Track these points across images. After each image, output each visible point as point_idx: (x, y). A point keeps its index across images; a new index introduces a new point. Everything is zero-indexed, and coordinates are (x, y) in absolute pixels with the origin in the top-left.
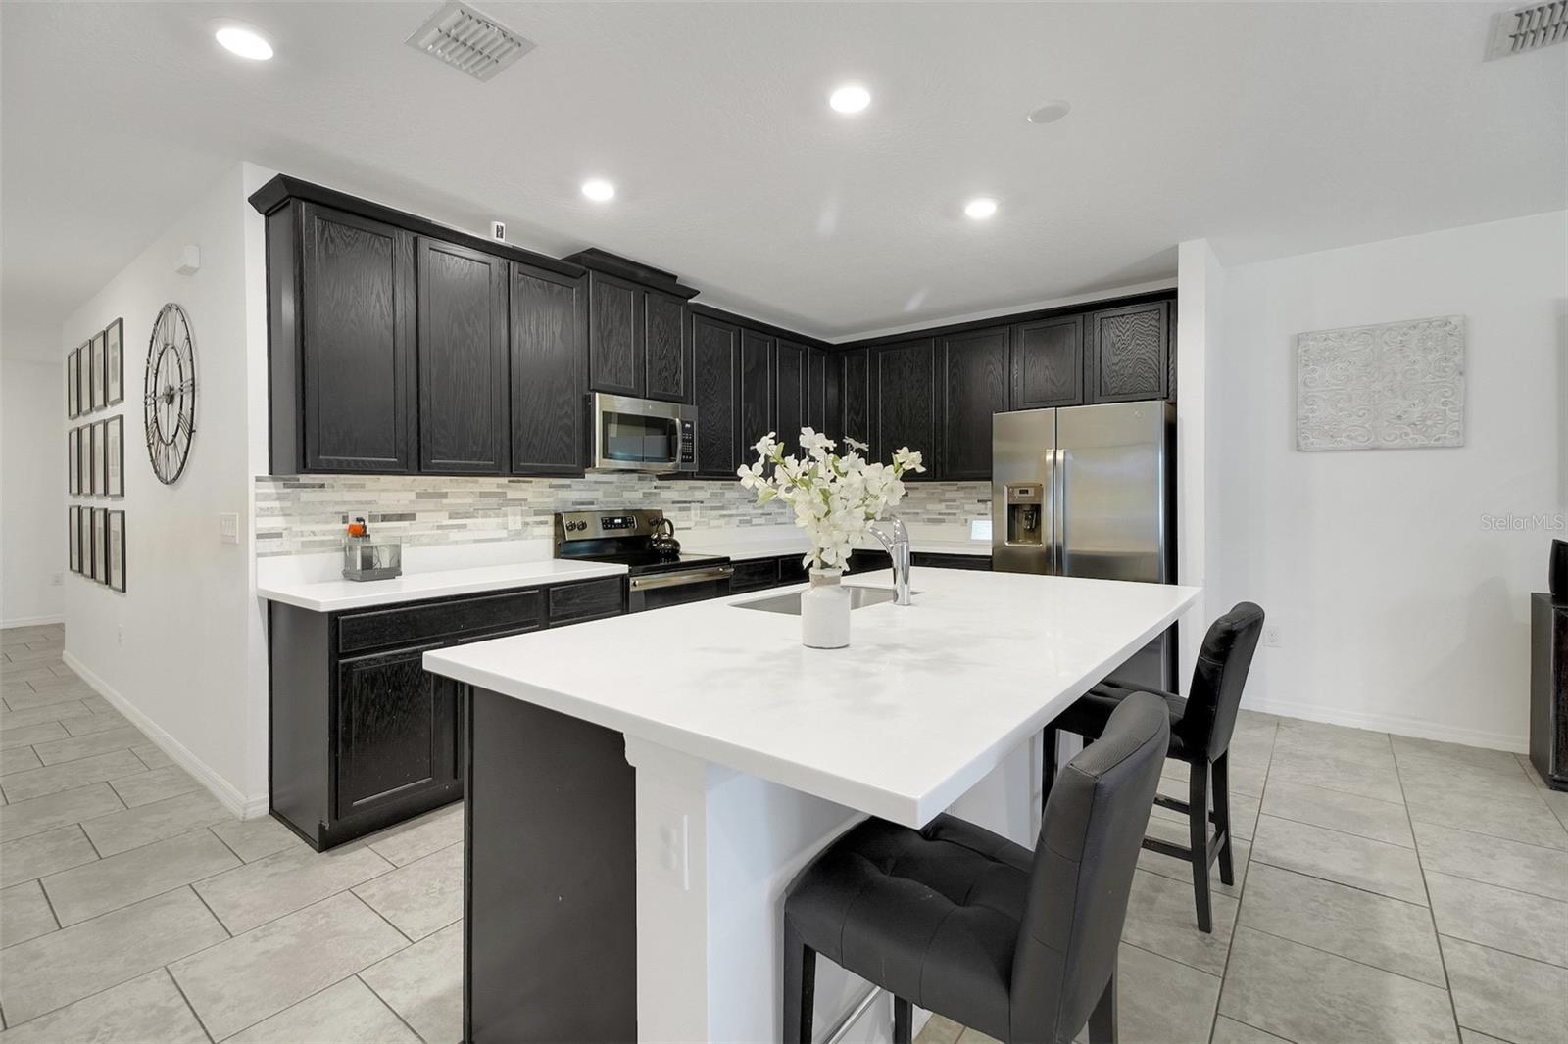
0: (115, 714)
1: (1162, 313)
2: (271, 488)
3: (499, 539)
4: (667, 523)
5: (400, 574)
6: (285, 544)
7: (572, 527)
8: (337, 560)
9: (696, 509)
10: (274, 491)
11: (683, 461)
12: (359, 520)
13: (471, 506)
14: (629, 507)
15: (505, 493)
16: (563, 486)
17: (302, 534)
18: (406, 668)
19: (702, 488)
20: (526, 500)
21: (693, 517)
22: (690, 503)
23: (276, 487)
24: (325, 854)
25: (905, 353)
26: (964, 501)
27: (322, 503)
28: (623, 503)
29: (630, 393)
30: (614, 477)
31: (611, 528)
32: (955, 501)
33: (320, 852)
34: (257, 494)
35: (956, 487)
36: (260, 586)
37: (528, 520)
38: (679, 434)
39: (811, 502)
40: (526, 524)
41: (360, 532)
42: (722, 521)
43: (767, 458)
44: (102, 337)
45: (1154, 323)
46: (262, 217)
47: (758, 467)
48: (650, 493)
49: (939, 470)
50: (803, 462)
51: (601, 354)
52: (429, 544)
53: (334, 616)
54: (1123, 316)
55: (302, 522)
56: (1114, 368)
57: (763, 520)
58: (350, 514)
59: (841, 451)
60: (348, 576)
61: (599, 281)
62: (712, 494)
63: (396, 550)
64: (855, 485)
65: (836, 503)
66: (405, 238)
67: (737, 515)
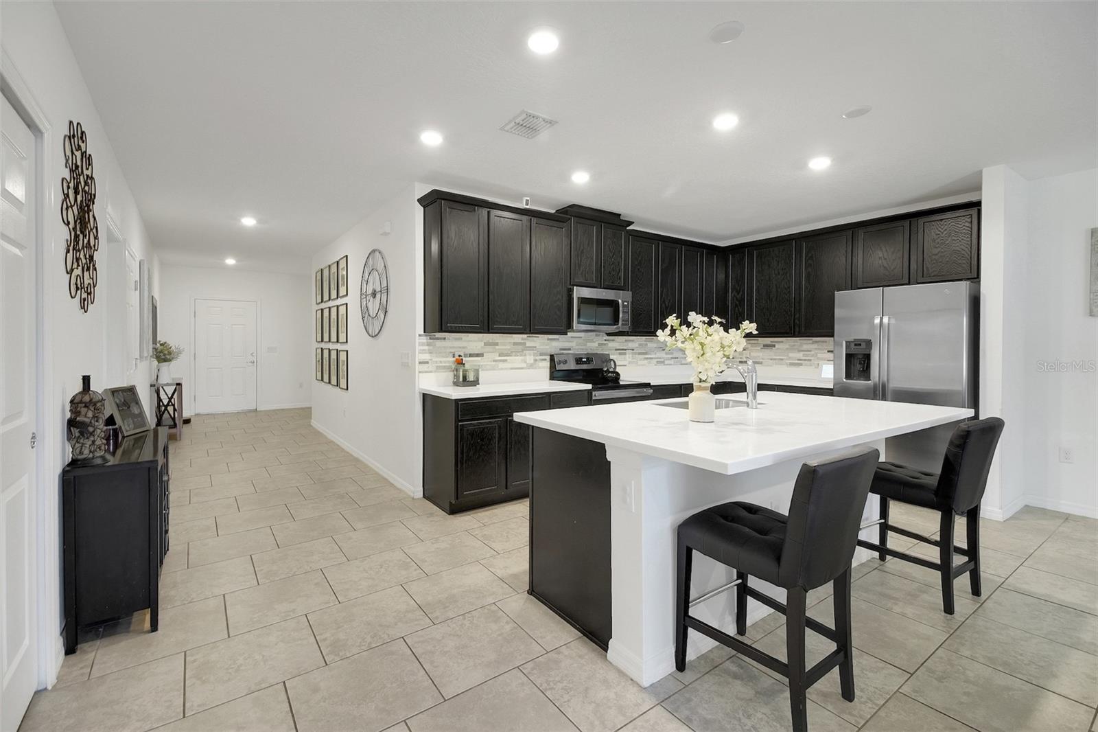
0: (343, 450)
1: (973, 216)
2: (424, 340)
3: (522, 368)
4: (612, 362)
5: (479, 384)
6: (430, 367)
7: (560, 362)
8: (450, 376)
9: (629, 354)
10: (425, 341)
11: (623, 324)
12: (460, 356)
13: (509, 350)
14: (590, 352)
15: (525, 343)
16: (555, 339)
17: (436, 362)
18: (486, 430)
19: (633, 341)
20: (535, 347)
21: (627, 358)
22: (626, 350)
23: (427, 339)
24: (451, 516)
25: (773, 251)
26: (817, 351)
27: (444, 347)
28: (587, 349)
29: (591, 285)
30: (582, 334)
31: (580, 364)
32: (810, 351)
33: (449, 514)
34: (419, 343)
35: (811, 341)
36: (421, 387)
37: (537, 358)
38: (621, 309)
39: (694, 349)
40: (536, 360)
41: (460, 362)
42: (646, 361)
43: (672, 326)
44: (336, 264)
45: (967, 224)
46: (422, 208)
47: (668, 331)
48: (602, 344)
49: (797, 329)
50: (690, 329)
51: (577, 265)
52: (490, 370)
53: (457, 401)
54: (941, 220)
55: (437, 357)
56: (934, 257)
57: (672, 362)
58: (456, 353)
59: (711, 323)
60: (456, 384)
61: (577, 223)
62: (640, 345)
63: (477, 371)
64: (716, 341)
65: (707, 349)
66: (484, 211)
67: (655, 358)
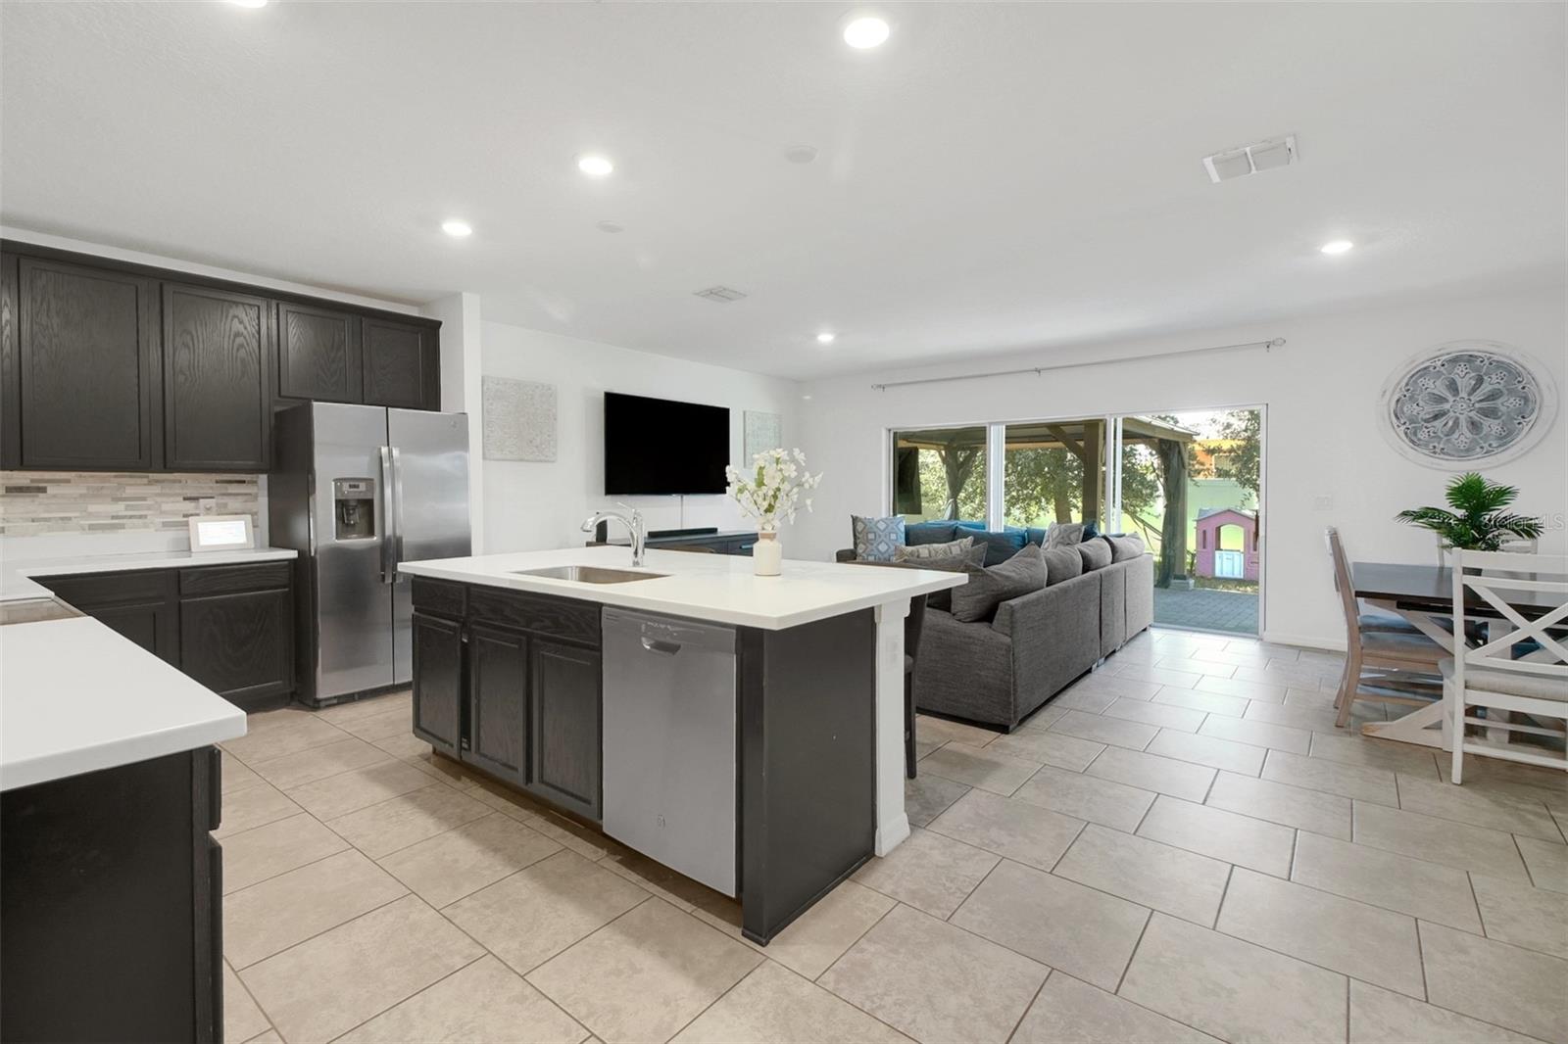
26: (159, 499)
32: (144, 499)
